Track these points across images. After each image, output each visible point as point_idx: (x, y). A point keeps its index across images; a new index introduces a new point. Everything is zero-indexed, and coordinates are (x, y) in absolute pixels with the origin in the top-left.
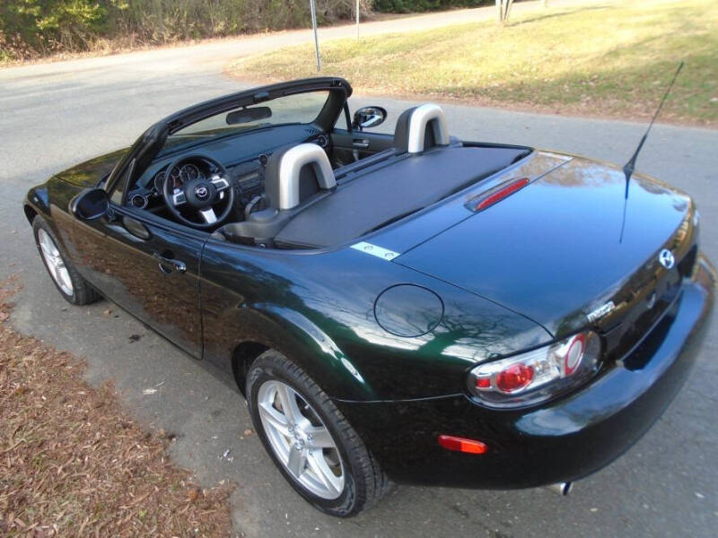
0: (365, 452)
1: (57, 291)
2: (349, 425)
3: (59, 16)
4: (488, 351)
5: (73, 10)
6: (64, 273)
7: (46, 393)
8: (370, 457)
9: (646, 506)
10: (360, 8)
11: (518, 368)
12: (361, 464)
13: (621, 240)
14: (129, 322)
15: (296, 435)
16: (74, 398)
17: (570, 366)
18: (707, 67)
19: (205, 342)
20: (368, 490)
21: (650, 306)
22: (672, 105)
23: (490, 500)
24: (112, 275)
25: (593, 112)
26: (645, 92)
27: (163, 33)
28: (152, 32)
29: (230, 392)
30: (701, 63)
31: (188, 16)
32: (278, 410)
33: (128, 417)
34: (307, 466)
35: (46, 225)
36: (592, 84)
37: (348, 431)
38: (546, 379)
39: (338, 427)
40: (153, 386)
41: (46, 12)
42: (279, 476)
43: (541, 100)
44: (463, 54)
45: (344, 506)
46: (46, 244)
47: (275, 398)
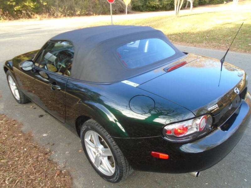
0: (123, 158)
1: (14, 99)
2: (118, 147)
3: (22, 6)
4: (171, 121)
5: (27, 4)
6: (17, 91)
7: (7, 134)
8: (125, 160)
9: (226, 183)
10: (128, 9)
11: (182, 127)
12: (122, 162)
13: (219, 86)
14: (40, 110)
15: (98, 151)
16: (17, 136)
17: (201, 127)
18: (247, 33)
19: (66, 118)
20: (124, 172)
21: (230, 108)
22: (235, 45)
23: (168, 179)
24: (35, 93)
25: (208, 46)
26: (226, 41)
27: (58, 14)
28: (54, 13)
29: (75, 136)
30: (246, 32)
31: (67, 8)
32: (92, 142)
33: (36, 144)
34: (101, 163)
35: (11, 74)
36: (207, 37)
37: (118, 150)
38: (192, 132)
39: (114, 148)
40: (46, 133)
41: (17, 4)
42: (91, 167)
43: (189, 42)
44: (163, 26)
45: (115, 178)
46: (11, 81)
47: (91, 138)
